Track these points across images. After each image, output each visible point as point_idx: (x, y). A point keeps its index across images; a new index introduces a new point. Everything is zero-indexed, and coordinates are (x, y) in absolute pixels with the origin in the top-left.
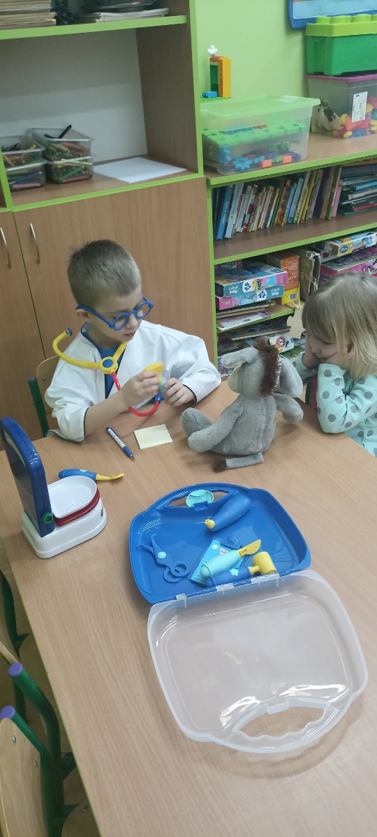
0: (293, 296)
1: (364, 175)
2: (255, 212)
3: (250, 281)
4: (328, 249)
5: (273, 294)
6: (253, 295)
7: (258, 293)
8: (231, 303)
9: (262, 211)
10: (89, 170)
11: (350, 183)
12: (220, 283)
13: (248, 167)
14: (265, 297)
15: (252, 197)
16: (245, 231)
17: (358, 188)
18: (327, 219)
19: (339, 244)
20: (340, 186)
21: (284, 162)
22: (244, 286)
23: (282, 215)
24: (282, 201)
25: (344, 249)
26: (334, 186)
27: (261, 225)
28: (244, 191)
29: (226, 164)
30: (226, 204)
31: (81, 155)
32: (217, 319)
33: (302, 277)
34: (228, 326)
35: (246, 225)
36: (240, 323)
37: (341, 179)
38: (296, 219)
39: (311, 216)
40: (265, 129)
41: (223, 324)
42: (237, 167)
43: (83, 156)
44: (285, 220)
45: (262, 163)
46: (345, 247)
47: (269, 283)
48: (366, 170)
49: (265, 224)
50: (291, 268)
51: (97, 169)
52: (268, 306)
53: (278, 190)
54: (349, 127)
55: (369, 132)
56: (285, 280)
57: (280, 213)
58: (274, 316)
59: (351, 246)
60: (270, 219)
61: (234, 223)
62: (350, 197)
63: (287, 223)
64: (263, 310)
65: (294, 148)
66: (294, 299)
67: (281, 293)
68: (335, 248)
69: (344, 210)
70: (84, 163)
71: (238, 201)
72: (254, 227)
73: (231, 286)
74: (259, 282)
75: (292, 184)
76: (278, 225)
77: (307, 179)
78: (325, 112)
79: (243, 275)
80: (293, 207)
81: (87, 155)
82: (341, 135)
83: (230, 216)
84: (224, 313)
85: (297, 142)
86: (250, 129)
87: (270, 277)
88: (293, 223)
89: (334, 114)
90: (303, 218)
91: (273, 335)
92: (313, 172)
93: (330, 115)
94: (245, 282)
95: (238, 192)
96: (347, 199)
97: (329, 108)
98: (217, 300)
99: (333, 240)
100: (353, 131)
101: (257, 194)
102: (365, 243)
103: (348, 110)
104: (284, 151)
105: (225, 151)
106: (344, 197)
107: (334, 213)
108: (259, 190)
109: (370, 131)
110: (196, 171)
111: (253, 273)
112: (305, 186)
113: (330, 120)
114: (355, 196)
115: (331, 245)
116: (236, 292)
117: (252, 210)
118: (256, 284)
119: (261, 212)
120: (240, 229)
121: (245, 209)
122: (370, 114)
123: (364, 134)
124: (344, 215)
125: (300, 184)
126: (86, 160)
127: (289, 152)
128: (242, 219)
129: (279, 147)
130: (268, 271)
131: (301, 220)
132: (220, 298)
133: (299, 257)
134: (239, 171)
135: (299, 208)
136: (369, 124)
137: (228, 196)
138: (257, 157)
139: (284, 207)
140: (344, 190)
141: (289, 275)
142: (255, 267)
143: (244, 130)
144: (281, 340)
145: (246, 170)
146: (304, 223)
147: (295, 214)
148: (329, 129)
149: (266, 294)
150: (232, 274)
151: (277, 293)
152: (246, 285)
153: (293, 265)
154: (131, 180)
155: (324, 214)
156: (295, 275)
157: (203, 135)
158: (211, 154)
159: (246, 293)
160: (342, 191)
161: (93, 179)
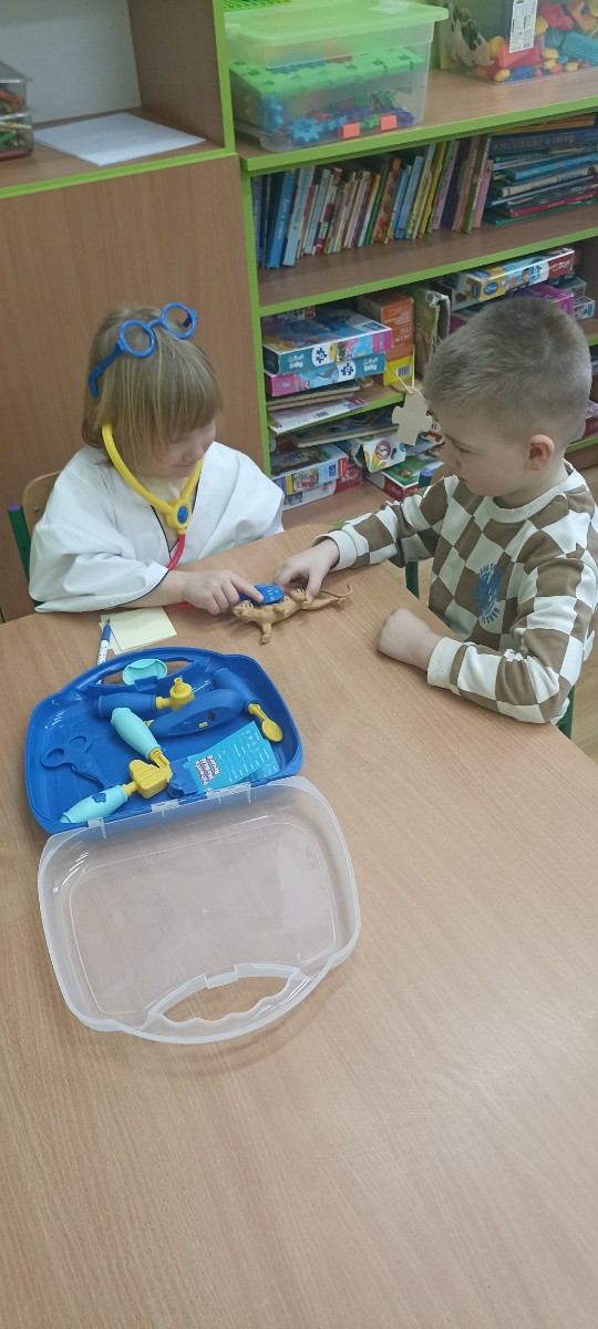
0: (403, 371)
1: (532, 152)
2: (338, 220)
3: (326, 346)
4: (463, 287)
5: (366, 369)
6: (331, 369)
7: (340, 367)
8: (293, 384)
9: (350, 216)
10: (25, 139)
11: (506, 165)
12: (272, 348)
13: (317, 137)
14: (353, 373)
15: (333, 190)
16: (320, 252)
17: (519, 175)
18: (463, 231)
19: (481, 279)
20: (488, 171)
21: (383, 128)
22: (314, 355)
23: (386, 224)
24: (386, 197)
25: (490, 288)
26: (476, 171)
27: (348, 242)
28: (317, 179)
29: (275, 131)
30: (285, 203)
31: (9, 109)
32: (268, 412)
33: (419, 336)
34: (288, 424)
35: (321, 242)
36: (310, 419)
37: (490, 157)
38: (409, 232)
39: (436, 226)
40: (347, 64)
41: (282, 421)
42: (296, 136)
43: (14, 112)
44: (390, 233)
45: (342, 129)
46: (494, 284)
47: (360, 349)
48: (535, 142)
49: (355, 242)
50: (399, 321)
51: (40, 136)
52: (358, 388)
53: (378, 177)
54: (506, 62)
55: (540, 72)
56: (387, 345)
57: (382, 219)
58: (369, 406)
59: (503, 283)
60: (364, 231)
61: (298, 238)
62: (505, 192)
63: (395, 239)
64: (351, 395)
65: (403, 101)
66: (405, 377)
67: (380, 365)
68: (476, 286)
69: (493, 214)
70: (15, 125)
71: (306, 196)
72: (335, 246)
73: (292, 354)
74: (341, 346)
75: (403, 167)
76: (379, 241)
77: (429, 158)
78: (463, 30)
79: (315, 333)
80: (406, 208)
81: (19, 111)
82: (489, 77)
83: (291, 227)
84: (279, 402)
85: (408, 90)
86: (320, 64)
87: (363, 336)
88: (404, 238)
89: (480, 36)
90: (423, 231)
91: (371, 438)
92: (441, 145)
93: (471, 36)
94: (317, 347)
95: (305, 182)
96: (500, 195)
97: (469, 24)
98: (267, 379)
99: (472, 271)
100: (513, 68)
101: (340, 185)
102: (528, 277)
103: (504, 28)
104: (385, 107)
105: (273, 105)
106: (494, 192)
107: (476, 220)
108: (344, 178)
109: (542, 69)
110: (221, 144)
111: (333, 329)
112: (427, 171)
113: (473, 47)
114: (514, 190)
115: (470, 280)
116: (301, 365)
117: (332, 213)
118: (336, 349)
119: (348, 218)
120: (311, 249)
121: (319, 213)
122: (542, 39)
123: (532, 75)
124: (494, 224)
125: (417, 166)
126: (19, 120)
127: (393, 108)
128: (314, 231)
129: (375, 97)
130: (359, 327)
131: (419, 232)
132: (273, 376)
133: (412, 301)
134: (301, 144)
135: (415, 212)
136: (541, 57)
137: (286, 189)
138: (336, 117)
139: (389, 209)
140: (496, 178)
141: (396, 333)
142: (337, 318)
143: (310, 66)
144: (383, 447)
145: (313, 143)
146: (424, 239)
147: (408, 222)
148: (471, 64)
149: (354, 368)
150: (297, 332)
151: (374, 367)
152: (318, 352)
153: (403, 315)
154: (101, 158)
155: (458, 222)
156: (406, 333)
157: (232, 74)
158: (249, 111)
159: (319, 367)
160: (492, 181)
161: (35, 155)
